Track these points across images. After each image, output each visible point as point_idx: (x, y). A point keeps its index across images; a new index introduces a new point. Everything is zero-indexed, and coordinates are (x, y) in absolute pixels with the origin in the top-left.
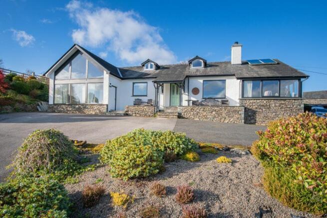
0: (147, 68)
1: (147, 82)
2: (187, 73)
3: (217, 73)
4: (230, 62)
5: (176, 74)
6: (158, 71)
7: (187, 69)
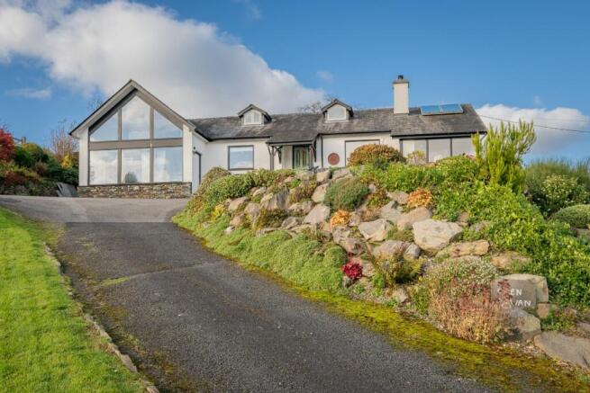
0: (249, 120)
1: (252, 146)
2: (319, 128)
3: (366, 129)
4: (392, 110)
5: (301, 132)
6: (269, 126)
7: (320, 122)
